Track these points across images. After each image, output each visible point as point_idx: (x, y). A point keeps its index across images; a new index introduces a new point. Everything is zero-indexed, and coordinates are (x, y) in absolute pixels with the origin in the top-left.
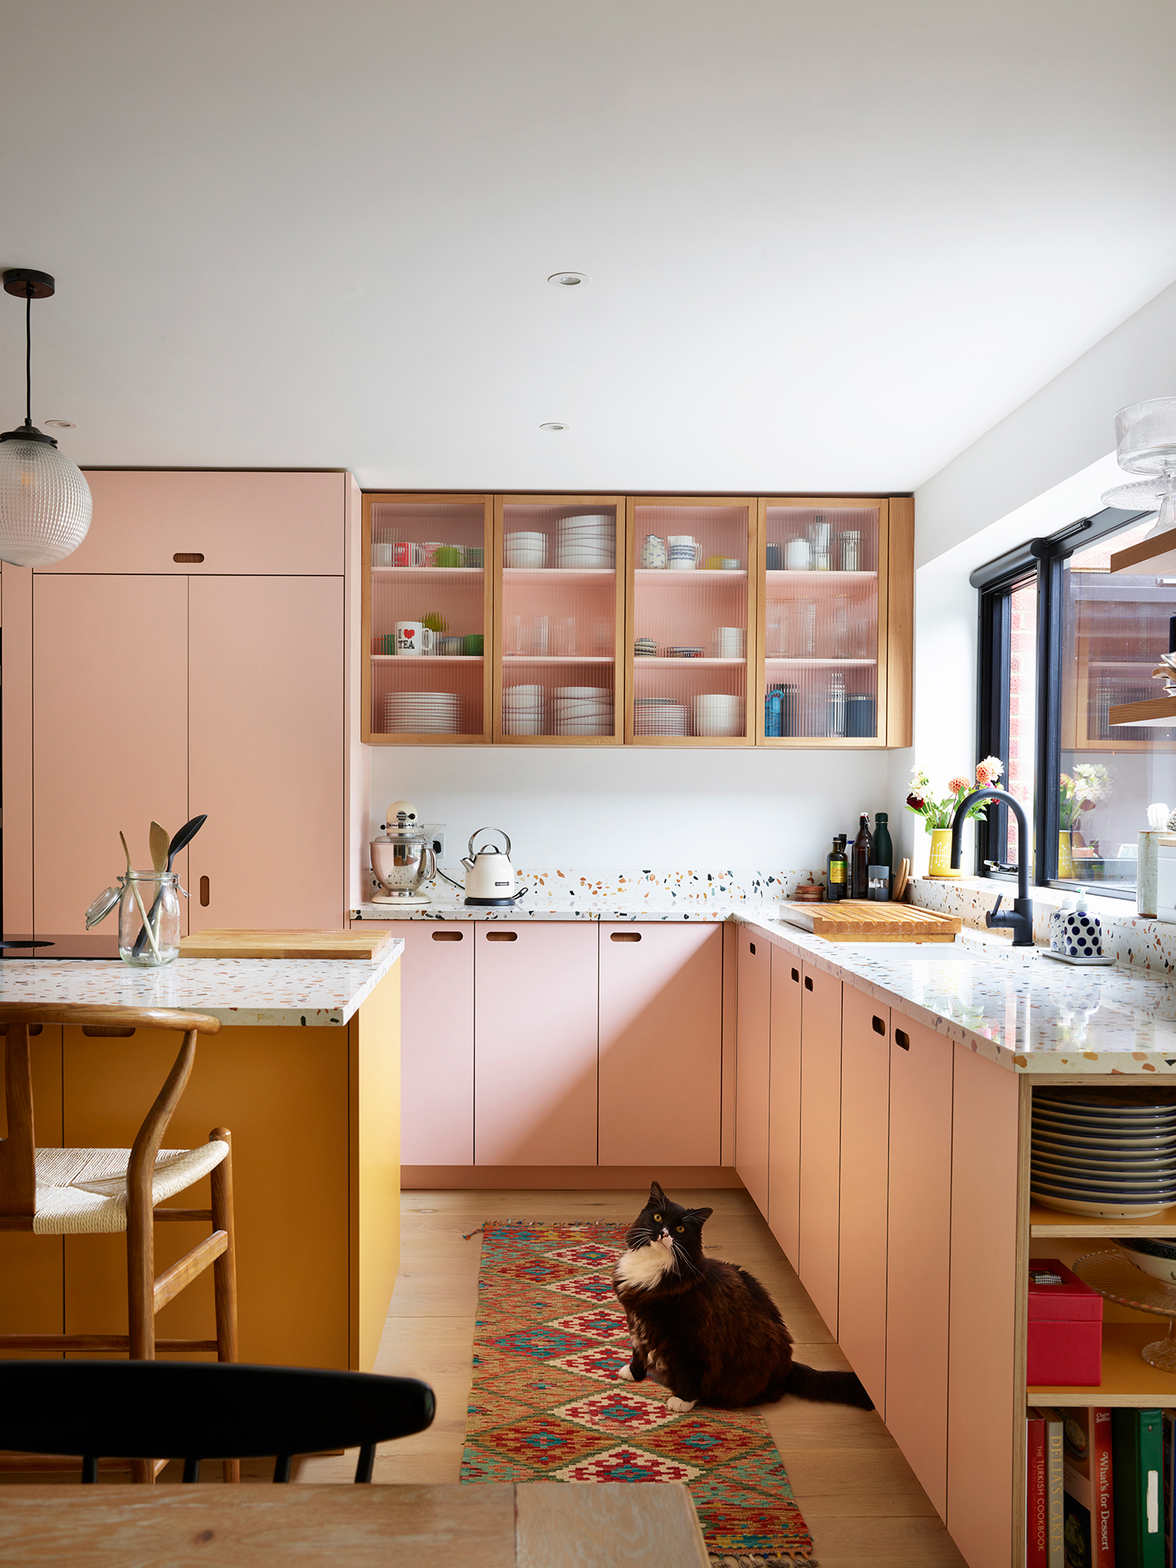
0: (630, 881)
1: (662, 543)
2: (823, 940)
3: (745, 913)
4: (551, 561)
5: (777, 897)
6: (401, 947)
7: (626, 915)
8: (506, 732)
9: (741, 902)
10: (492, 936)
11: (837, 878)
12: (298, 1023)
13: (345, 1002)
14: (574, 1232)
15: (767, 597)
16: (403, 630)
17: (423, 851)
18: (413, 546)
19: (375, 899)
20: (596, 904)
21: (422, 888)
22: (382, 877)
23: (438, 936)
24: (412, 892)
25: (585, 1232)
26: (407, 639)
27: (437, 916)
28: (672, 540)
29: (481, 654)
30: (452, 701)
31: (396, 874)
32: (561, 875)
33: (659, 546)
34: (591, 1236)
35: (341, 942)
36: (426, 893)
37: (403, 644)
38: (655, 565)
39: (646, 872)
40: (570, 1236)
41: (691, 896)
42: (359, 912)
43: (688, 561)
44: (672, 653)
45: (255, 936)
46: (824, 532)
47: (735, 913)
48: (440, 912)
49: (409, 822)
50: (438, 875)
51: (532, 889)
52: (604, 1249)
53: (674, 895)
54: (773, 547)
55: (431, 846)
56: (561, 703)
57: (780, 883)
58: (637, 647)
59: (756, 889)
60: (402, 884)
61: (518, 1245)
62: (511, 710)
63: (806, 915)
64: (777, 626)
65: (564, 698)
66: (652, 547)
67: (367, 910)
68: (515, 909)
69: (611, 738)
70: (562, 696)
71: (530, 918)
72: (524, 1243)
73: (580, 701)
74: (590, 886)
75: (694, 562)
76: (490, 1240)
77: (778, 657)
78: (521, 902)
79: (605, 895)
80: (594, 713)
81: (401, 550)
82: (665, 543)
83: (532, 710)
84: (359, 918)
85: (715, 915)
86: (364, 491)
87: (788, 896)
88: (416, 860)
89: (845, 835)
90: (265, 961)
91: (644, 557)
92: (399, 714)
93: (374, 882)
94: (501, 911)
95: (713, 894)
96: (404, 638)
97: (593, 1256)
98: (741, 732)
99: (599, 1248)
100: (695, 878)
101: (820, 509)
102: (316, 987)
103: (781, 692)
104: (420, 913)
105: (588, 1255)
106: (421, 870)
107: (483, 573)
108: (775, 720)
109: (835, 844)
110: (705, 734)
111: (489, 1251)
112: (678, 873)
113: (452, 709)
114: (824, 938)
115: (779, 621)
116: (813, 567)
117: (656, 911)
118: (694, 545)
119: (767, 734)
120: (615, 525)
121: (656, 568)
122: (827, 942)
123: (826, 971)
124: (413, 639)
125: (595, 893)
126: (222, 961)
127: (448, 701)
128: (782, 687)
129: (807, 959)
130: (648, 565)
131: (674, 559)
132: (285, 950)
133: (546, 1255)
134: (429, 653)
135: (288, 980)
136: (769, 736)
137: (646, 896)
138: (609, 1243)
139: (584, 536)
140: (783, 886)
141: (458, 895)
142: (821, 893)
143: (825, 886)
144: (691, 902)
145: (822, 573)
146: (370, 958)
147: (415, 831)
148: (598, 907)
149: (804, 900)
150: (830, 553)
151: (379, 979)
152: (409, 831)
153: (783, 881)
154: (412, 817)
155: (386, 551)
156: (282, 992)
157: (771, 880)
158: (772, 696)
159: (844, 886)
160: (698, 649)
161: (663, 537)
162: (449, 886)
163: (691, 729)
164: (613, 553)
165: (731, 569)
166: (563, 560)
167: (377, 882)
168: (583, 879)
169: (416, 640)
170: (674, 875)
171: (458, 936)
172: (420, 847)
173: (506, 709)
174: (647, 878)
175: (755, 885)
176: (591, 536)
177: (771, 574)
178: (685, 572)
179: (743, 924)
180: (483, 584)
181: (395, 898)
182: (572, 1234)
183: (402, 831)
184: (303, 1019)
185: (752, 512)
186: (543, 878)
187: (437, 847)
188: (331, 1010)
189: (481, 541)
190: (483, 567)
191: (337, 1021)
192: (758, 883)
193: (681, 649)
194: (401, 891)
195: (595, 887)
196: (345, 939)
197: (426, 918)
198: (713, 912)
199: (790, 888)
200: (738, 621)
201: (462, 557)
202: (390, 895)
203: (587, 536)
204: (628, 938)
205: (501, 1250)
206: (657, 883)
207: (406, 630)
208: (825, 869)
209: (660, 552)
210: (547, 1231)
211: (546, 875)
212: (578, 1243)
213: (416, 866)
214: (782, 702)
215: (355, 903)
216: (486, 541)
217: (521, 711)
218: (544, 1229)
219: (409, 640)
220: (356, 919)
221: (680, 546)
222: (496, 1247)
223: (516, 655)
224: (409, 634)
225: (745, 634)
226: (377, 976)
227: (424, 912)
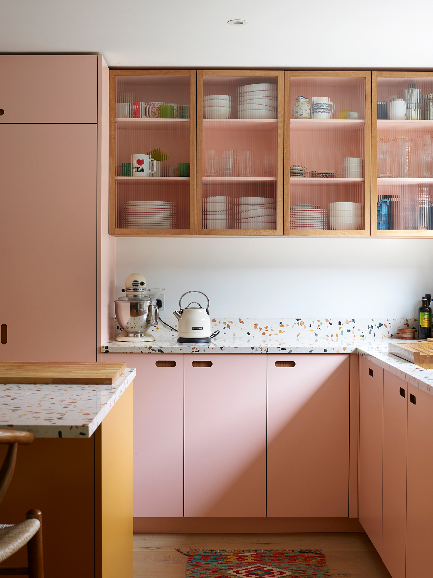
0: (287, 326)
1: (309, 102)
2: (421, 368)
3: (364, 348)
4: (235, 113)
5: (385, 336)
6: (133, 374)
7: (285, 349)
8: (205, 227)
9: (361, 340)
10: (196, 364)
11: (425, 324)
12: (56, 436)
13: (91, 420)
14: (247, 556)
15: (378, 138)
16: (136, 160)
17: (150, 307)
18: (143, 105)
19: (118, 339)
20: (264, 342)
21: (149, 331)
22: (123, 324)
23: (160, 363)
24: (143, 334)
25: (254, 557)
26: (139, 166)
27: (159, 351)
28: (315, 99)
29: (188, 175)
30: (169, 207)
31: (132, 322)
32: (241, 322)
33: (306, 104)
34: (258, 559)
35: (91, 372)
36: (152, 334)
37: (136, 169)
38: (303, 116)
39: (298, 320)
40: (244, 560)
41: (327, 336)
42: (107, 348)
43: (325, 113)
44: (315, 175)
45: (33, 368)
46: (415, 94)
47: (358, 347)
48: (161, 347)
49: (140, 287)
50: (159, 322)
51: (222, 331)
52: (267, 568)
53: (316, 335)
54: (381, 104)
55: (155, 303)
56: (242, 208)
57: (386, 327)
58: (292, 171)
59: (371, 331)
60: (136, 329)
61: (211, 566)
62: (208, 213)
63: (407, 351)
64: (385, 156)
65: (243, 205)
66: (301, 104)
67: (112, 346)
68: (211, 345)
69: (274, 231)
70: (242, 203)
71: (221, 351)
72: (215, 563)
73: (254, 206)
74: (261, 329)
75: (330, 114)
76: (192, 562)
77: (385, 177)
78: (215, 340)
79: (270, 335)
80: (264, 215)
81: (135, 107)
82: (310, 102)
83: (222, 213)
84: (107, 352)
85: (344, 349)
86: (111, 68)
87: (392, 335)
88: (145, 312)
89: (430, 295)
90: (39, 386)
91: (296, 111)
92: (134, 215)
93: (118, 327)
94: (202, 347)
95: (342, 334)
96: (137, 165)
97: (260, 572)
98: (361, 227)
99: (263, 568)
100: (330, 324)
101: (413, 79)
102: (71, 407)
103: (388, 201)
104: (148, 348)
105: (256, 572)
106: (148, 319)
107: (190, 122)
108: (384, 219)
109: (423, 301)
110: (337, 228)
111: (192, 569)
112: (318, 321)
113: (169, 212)
114: (421, 366)
115: (386, 153)
116: (408, 117)
117: (305, 345)
118: (330, 103)
119: (379, 228)
120: (277, 90)
121: (304, 118)
122: (424, 369)
123: (427, 391)
124: (143, 166)
125: (264, 334)
126: (9, 386)
127: (167, 207)
128: (388, 197)
129: (412, 382)
130: (299, 116)
131: (316, 112)
132: (53, 378)
133: (229, 572)
134: (154, 175)
135: (52, 401)
136: (379, 229)
137: (298, 336)
138: (270, 564)
139: (256, 97)
140: (389, 329)
141: (173, 336)
142: (414, 334)
143: (417, 329)
144: (327, 340)
145: (414, 121)
146: (111, 384)
147: (145, 293)
148: (266, 343)
149: (402, 338)
150: (420, 108)
151: (117, 399)
152: (141, 293)
153: (388, 326)
154: (142, 284)
155: (126, 107)
156: (47, 412)
157: (381, 325)
158: (382, 203)
159: (429, 329)
160: (332, 172)
161: (308, 97)
162: (167, 330)
163: (328, 226)
164: (276, 109)
165: (354, 119)
166: (243, 113)
167: (120, 327)
168: (256, 325)
169: (146, 166)
170: (316, 322)
171: (173, 364)
172: (148, 304)
173: (205, 212)
174: (298, 324)
175: (370, 328)
176: (261, 97)
177: (381, 123)
178: (323, 121)
179: (364, 356)
180: (190, 130)
181: (131, 338)
182: (246, 558)
183: (136, 293)
184: (60, 433)
185: (368, 80)
186: (230, 324)
187: (159, 304)
188: (80, 426)
189: (188, 100)
190: (190, 118)
191: (84, 434)
192: (372, 327)
193: (321, 172)
194: (135, 334)
195: (264, 330)
196: (95, 370)
197: (151, 351)
198: (343, 347)
199: (393, 331)
200: (358, 153)
201: (175, 112)
202: (128, 336)
203: (259, 97)
204: (287, 365)
205: (199, 569)
206: (305, 327)
207: (138, 160)
208: (417, 317)
209: (307, 108)
210: (229, 555)
211: (231, 322)
212: (250, 564)
213: (145, 317)
214: (388, 207)
215: (104, 341)
216: (191, 101)
217: (215, 213)
218: (227, 554)
219: (141, 167)
220: (105, 353)
221: (320, 103)
222: (196, 567)
223: (212, 176)
224: (141, 162)
225: (363, 162)
226: (116, 397)
227: (150, 348)
